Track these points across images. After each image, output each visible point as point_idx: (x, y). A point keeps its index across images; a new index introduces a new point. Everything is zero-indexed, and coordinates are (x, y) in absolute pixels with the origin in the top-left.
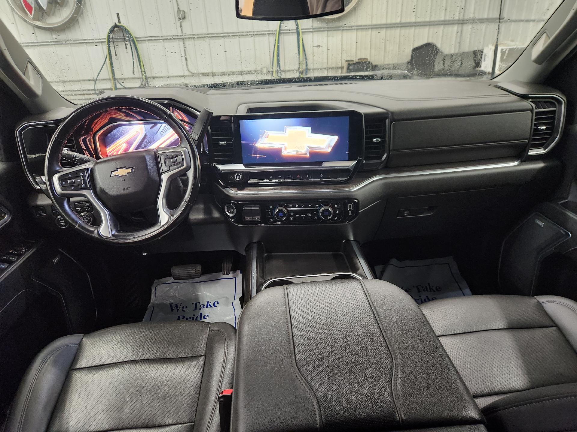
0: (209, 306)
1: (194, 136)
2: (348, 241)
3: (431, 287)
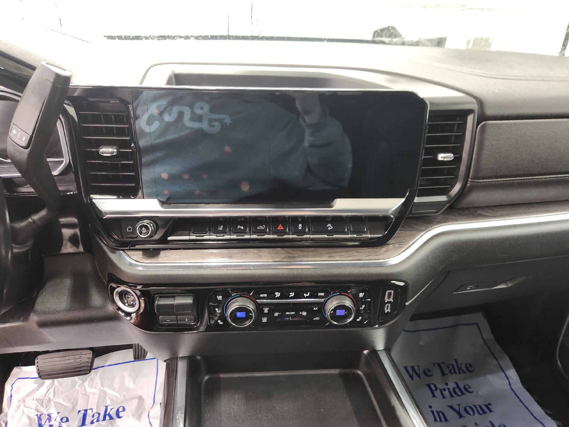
0: (107, 417)
1: (16, 135)
2: (374, 352)
3: (459, 365)
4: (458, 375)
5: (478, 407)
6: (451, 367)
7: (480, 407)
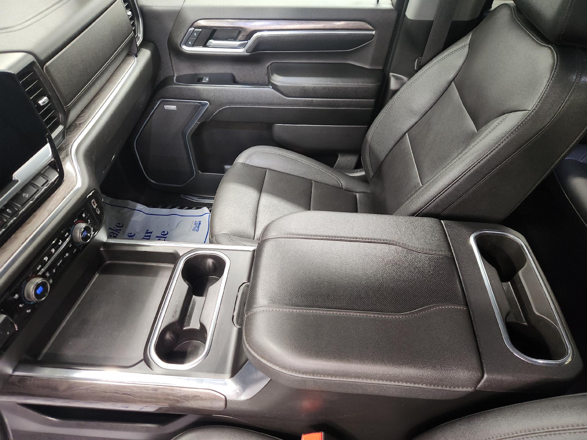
2: (105, 244)
3: (114, 229)
4: (119, 234)
5: (145, 237)
6: (112, 234)
7: (145, 236)
